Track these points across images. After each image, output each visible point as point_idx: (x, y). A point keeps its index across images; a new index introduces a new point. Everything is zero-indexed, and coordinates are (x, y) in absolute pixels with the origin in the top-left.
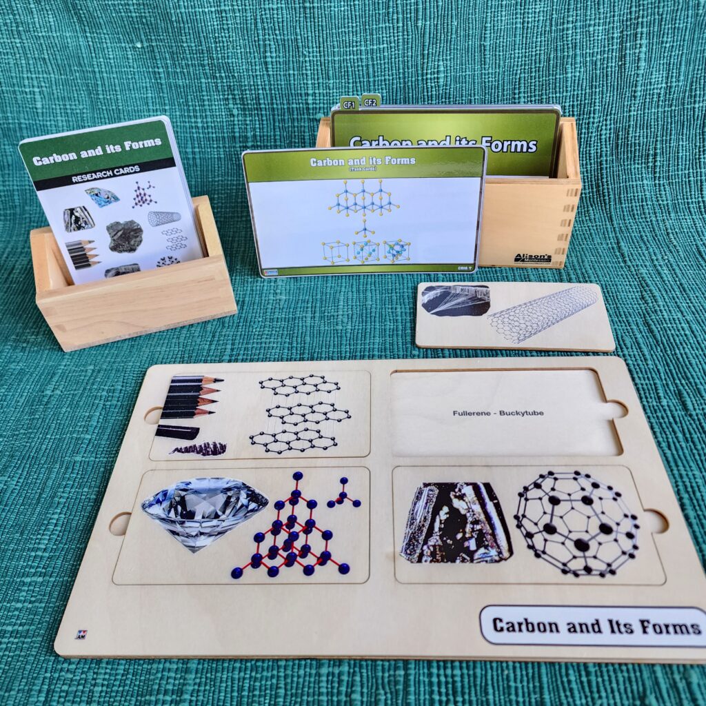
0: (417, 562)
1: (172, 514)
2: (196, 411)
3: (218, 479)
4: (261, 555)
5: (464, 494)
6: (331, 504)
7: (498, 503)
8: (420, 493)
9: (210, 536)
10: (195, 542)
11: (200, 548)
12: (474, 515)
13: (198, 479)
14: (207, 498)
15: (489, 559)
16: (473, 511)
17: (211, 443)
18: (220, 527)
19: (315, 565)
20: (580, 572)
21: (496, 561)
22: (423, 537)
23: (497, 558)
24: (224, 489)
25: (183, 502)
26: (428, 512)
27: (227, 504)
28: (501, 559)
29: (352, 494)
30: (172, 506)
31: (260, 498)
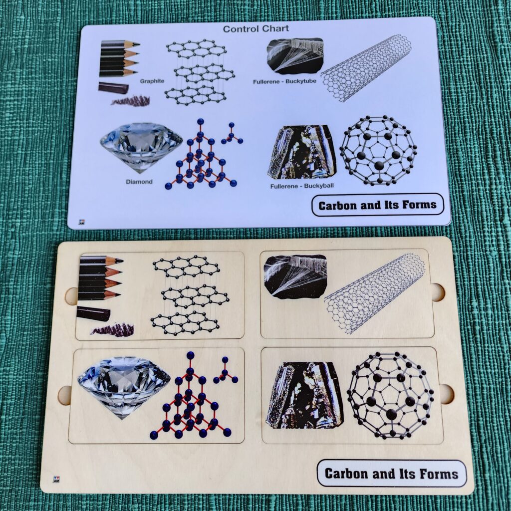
0: (278, 428)
1: (101, 388)
2: (105, 293)
3: (130, 357)
4: (169, 422)
5: (313, 373)
6: (216, 381)
7: (337, 380)
8: (281, 371)
9: (132, 406)
10: (121, 411)
11: (126, 416)
12: (319, 390)
13: (116, 358)
14: (125, 374)
15: (326, 425)
16: (318, 387)
17: (121, 325)
18: (138, 399)
19: (207, 429)
20: (387, 436)
21: (332, 427)
22: (282, 409)
23: (332, 425)
24: (136, 367)
25: (107, 377)
26: (286, 388)
27: (140, 379)
28: (336, 426)
29: (232, 373)
30: (100, 381)
31: (164, 374)
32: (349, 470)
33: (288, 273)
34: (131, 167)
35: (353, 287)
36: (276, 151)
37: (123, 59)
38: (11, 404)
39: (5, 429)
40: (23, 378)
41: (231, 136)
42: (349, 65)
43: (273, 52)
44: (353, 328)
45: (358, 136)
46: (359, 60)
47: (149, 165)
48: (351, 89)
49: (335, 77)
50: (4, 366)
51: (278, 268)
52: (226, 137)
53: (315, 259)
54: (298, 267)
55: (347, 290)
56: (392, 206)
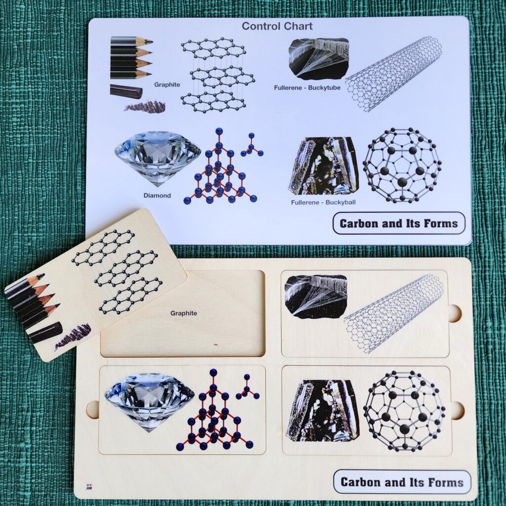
0: (297, 441)
1: (128, 403)
3: (155, 374)
4: (194, 435)
5: (332, 390)
6: (238, 397)
7: (354, 397)
8: (301, 388)
9: (158, 420)
10: (148, 425)
11: (152, 429)
12: (337, 406)
13: (140, 374)
14: (150, 390)
15: (343, 439)
16: (336, 403)
18: (164, 413)
19: (231, 442)
20: (399, 448)
21: (348, 441)
22: (301, 423)
23: (349, 438)
24: (161, 383)
25: (133, 393)
26: (306, 404)
27: (165, 395)
28: (351, 439)
29: (254, 389)
30: (127, 397)
31: (188, 390)
32: (363, 479)
33: (309, 293)
34: (148, 179)
35: (372, 308)
36: (297, 165)
37: (135, 58)
38: (40, 416)
39: (36, 439)
40: (50, 391)
41: (251, 148)
42: (375, 70)
43: (295, 54)
44: (371, 347)
45: (382, 149)
46: (387, 64)
47: (167, 177)
48: (377, 97)
49: (361, 84)
50: (31, 380)
51: (298, 288)
52: (246, 149)
53: (336, 279)
54: (319, 287)
55: (367, 311)
56: (414, 224)
